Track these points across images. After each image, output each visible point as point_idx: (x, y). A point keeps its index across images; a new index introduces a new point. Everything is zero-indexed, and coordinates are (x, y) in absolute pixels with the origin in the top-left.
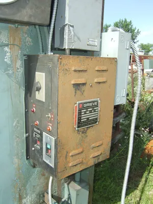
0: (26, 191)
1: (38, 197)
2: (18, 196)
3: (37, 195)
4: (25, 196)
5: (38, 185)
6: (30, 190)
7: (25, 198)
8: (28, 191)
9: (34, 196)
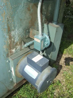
0: (14, 23)
1: (25, 32)
2: (6, 27)
3: (24, 29)
4: (13, 28)
5: (24, 20)
6: (18, 23)
7: (13, 30)
8: (16, 24)
9: (21, 30)
